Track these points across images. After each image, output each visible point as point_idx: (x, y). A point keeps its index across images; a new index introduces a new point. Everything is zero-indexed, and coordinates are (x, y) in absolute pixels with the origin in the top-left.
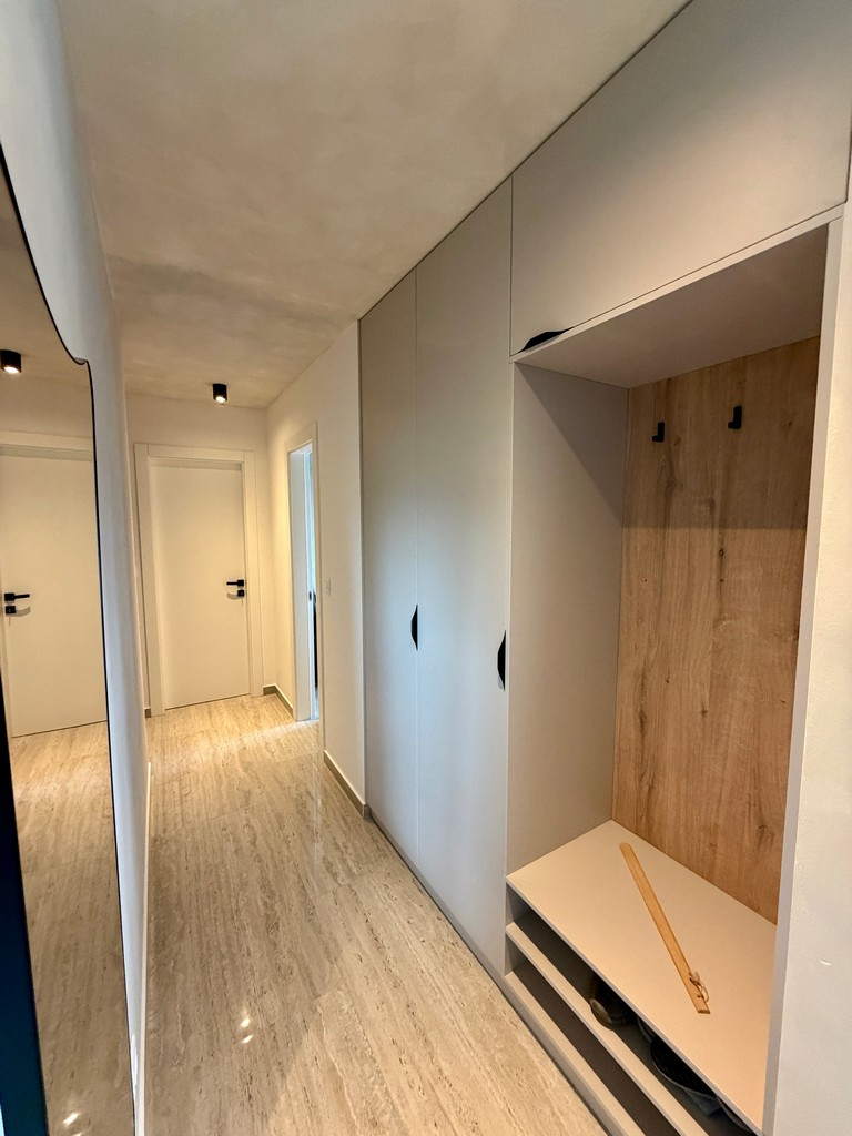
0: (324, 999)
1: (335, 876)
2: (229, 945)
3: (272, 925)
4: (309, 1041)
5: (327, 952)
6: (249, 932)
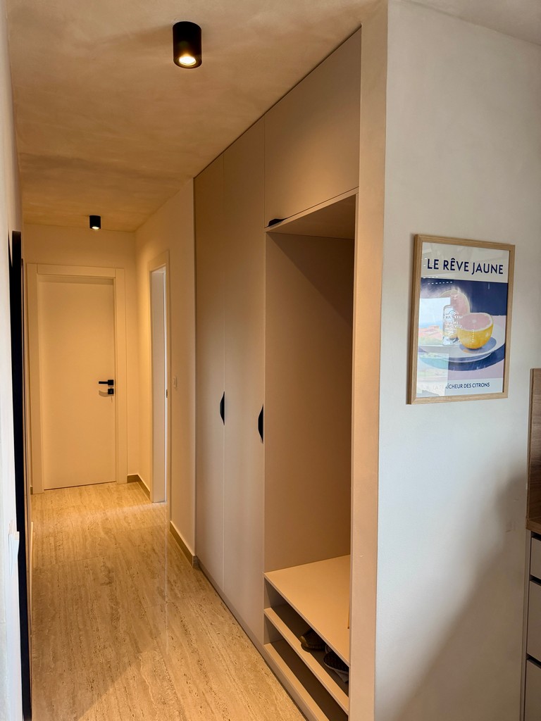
0: (144, 654)
1: (164, 597)
2: (85, 625)
4: (131, 671)
5: (150, 634)
6: (99, 620)
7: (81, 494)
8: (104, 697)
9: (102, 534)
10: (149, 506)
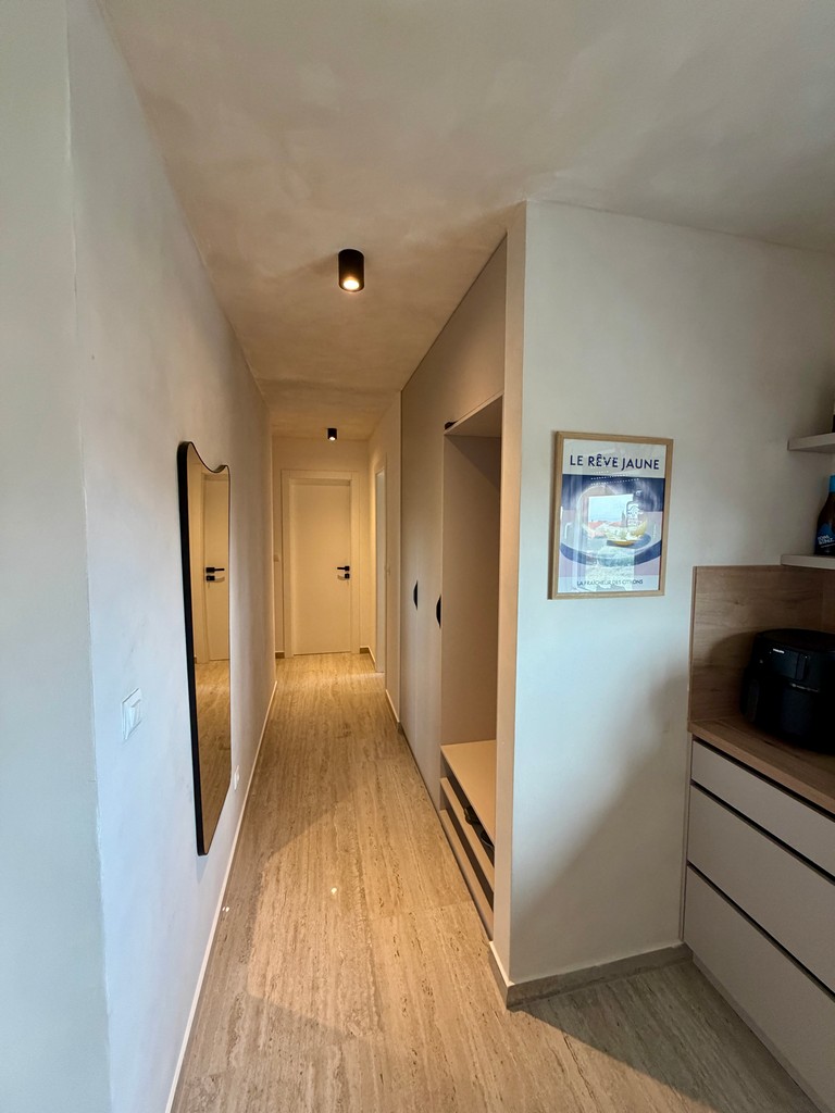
0: (340, 805)
1: (367, 756)
2: (298, 773)
3: (323, 769)
4: (326, 818)
5: (349, 787)
6: (311, 769)
7: (321, 660)
8: (299, 838)
9: (330, 695)
10: (374, 675)
